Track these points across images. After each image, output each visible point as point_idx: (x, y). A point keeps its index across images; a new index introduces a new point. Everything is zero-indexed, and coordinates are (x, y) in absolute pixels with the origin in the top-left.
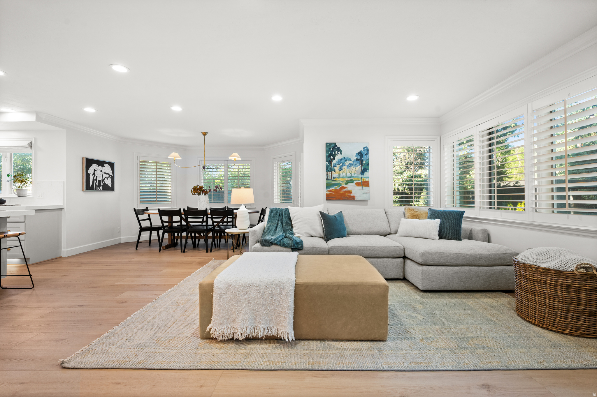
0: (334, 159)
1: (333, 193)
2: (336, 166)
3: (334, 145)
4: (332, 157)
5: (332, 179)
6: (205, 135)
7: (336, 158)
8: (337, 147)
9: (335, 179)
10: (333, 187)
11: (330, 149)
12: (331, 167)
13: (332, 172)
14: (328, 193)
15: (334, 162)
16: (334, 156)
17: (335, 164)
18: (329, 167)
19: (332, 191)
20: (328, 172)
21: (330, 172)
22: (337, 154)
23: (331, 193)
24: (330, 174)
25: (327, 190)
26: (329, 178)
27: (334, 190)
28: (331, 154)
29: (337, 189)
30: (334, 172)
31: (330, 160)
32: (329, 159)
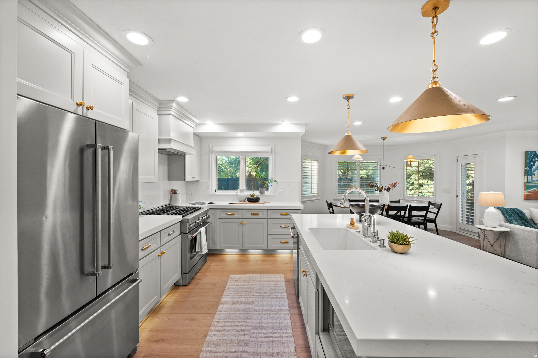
0: (534, 165)
1: (532, 194)
2: (535, 171)
3: (534, 153)
4: (532, 163)
5: (532, 182)
6: (384, 140)
7: (536, 164)
8: (537, 155)
9: (534, 182)
10: (532, 189)
11: (531, 156)
12: (531, 172)
13: (532, 176)
14: (528, 194)
15: (534, 167)
16: (534, 162)
17: (534, 169)
18: (529, 172)
19: (532, 192)
20: (529, 176)
21: (530, 176)
22: (537, 161)
23: (530, 193)
24: (530, 178)
25: (527, 191)
26: (529, 181)
27: (533, 192)
28: (532, 161)
29: (536, 191)
30: (533, 176)
31: (531, 166)
32: (529, 165)
